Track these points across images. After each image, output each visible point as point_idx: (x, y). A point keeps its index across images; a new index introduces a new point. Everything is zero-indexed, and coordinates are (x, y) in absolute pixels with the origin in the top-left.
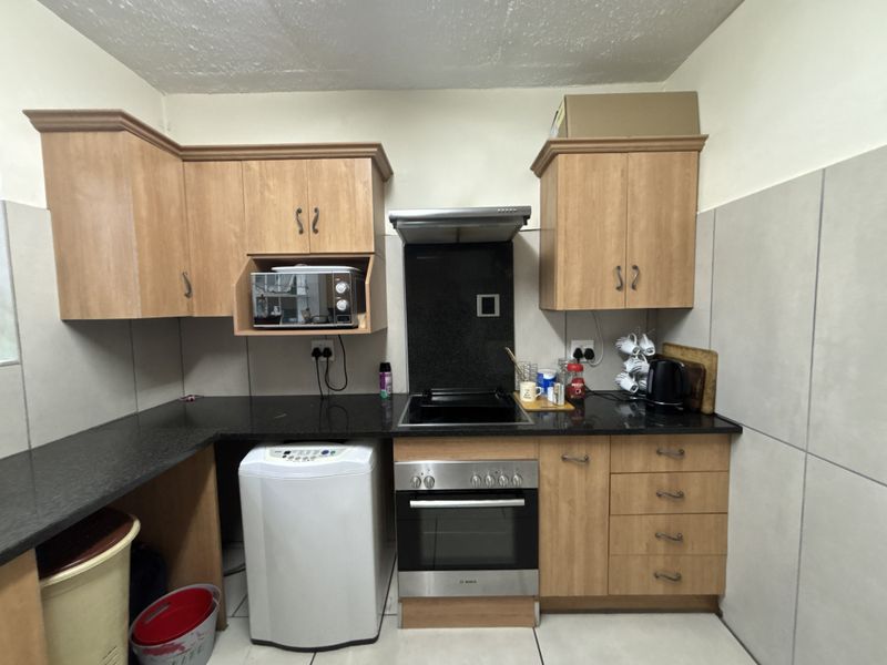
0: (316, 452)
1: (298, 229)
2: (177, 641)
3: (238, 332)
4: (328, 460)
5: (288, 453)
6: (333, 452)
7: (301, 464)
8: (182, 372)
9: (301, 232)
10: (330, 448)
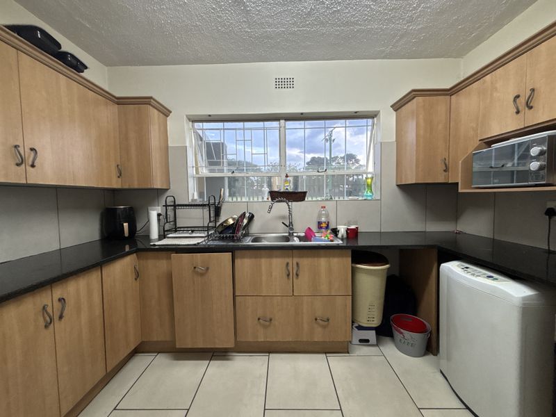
0: (485, 274)
1: (515, 110)
2: (402, 330)
3: (460, 191)
4: (489, 282)
5: (467, 268)
6: (497, 279)
7: (468, 276)
8: (456, 217)
9: (518, 112)
10: (495, 276)
